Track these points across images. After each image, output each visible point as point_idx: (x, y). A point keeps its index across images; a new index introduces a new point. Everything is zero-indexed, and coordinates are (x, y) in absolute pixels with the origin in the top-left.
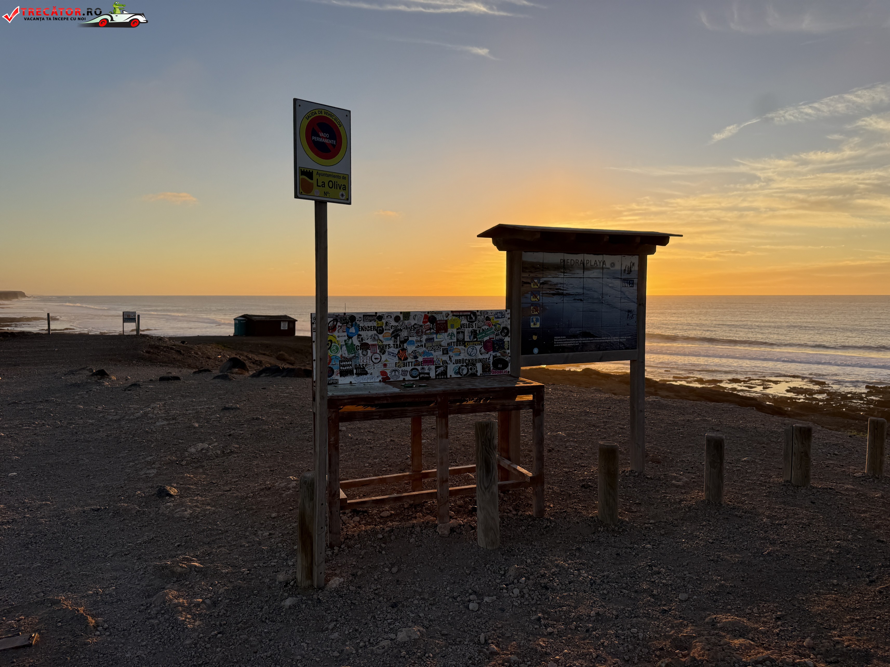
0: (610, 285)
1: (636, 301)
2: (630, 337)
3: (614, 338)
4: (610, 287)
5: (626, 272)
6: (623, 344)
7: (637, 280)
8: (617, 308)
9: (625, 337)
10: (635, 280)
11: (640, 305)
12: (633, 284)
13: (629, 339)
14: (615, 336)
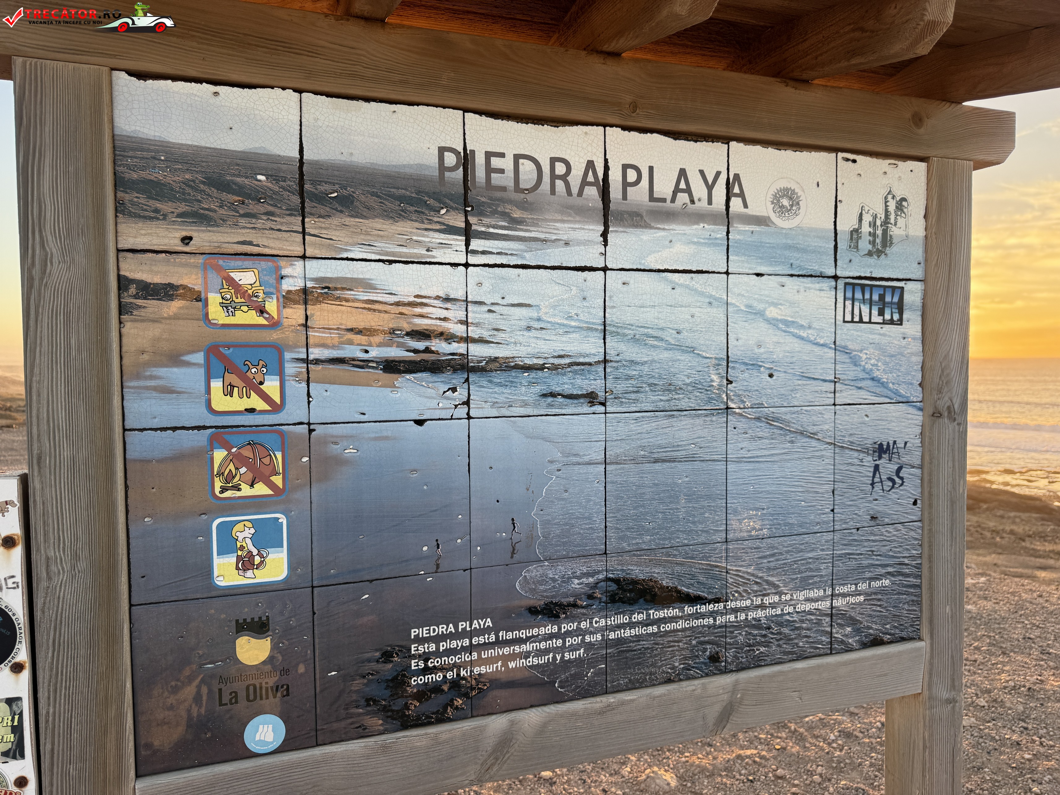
0: (772, 312)
1: (916, 394)
2: (886, 582)
3: (801, 595)
4: (773, 322)
5: (865, 245)
6: (853, 622)
7: (918, 286)
8: (812, 436)
9: (863, 586)
10: (909, 287)
11: (936, 415)
12: (900, 307)
13: (882, 591)
14: (804, 584)
